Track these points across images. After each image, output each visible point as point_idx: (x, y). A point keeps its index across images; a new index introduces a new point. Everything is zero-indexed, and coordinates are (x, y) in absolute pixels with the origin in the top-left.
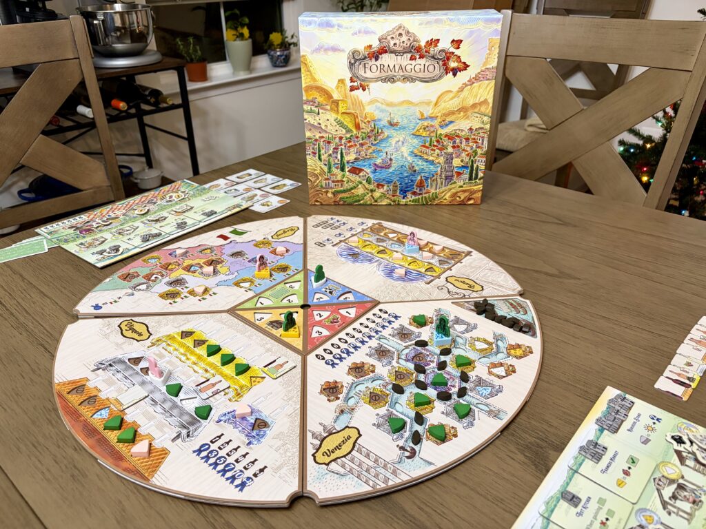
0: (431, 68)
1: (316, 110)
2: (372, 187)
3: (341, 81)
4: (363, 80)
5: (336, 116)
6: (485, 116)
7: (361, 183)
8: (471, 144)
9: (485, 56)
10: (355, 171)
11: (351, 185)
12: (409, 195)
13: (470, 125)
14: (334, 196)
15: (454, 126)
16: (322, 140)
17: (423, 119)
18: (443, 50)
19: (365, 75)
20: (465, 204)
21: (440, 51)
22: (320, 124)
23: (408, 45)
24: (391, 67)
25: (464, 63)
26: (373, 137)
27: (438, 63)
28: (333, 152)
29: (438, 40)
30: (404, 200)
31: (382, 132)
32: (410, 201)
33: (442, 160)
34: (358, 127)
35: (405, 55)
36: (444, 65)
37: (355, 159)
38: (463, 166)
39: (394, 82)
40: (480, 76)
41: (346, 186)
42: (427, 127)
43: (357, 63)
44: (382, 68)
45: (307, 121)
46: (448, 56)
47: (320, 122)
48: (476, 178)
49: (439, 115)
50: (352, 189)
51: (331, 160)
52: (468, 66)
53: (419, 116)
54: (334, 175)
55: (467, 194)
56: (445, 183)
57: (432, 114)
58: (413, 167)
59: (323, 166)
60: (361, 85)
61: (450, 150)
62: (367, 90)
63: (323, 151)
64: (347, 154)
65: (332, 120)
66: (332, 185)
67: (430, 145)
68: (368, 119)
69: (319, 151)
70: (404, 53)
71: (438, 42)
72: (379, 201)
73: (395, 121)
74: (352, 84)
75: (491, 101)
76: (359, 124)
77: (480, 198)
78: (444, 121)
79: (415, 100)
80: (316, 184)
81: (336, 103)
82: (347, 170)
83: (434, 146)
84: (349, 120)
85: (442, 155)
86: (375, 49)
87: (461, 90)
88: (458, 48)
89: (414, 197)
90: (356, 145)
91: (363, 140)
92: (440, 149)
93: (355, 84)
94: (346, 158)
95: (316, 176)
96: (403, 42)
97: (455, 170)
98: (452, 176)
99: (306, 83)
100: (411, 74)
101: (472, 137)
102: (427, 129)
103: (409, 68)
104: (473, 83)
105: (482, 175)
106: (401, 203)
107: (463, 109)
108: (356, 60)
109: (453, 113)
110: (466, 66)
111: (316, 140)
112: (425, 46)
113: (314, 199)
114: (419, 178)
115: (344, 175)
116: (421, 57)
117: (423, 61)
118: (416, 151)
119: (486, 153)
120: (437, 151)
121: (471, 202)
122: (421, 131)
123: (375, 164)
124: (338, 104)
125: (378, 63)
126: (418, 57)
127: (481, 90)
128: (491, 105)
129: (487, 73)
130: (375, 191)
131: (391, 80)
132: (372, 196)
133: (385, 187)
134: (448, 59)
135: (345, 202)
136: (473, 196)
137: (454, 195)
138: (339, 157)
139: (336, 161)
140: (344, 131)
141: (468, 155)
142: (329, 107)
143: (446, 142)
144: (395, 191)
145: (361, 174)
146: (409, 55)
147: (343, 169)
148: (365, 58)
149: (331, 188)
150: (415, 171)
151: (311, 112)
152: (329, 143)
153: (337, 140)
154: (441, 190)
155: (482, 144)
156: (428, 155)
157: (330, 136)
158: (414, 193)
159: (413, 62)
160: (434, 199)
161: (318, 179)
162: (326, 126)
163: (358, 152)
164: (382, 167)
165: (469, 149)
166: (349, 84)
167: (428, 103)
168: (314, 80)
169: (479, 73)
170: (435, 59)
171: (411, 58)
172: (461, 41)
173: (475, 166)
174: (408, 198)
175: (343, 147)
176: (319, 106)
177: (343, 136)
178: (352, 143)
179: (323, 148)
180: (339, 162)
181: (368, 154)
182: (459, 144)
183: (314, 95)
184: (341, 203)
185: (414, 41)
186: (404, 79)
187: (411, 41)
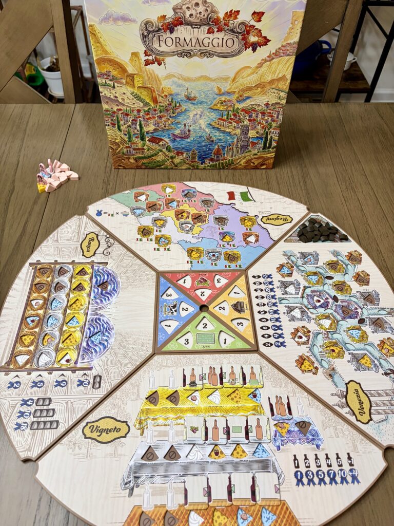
0: (230, 43)
1: (111, 83)
3: (135, 55)
4: (159, 55)
5: (132, 90)
6: (282, 91)
7: (161, 151)
8: (266, 118)
9: (287, 30)
10: (154, 140)
11: (152, 152)
12: (207, 161)
13: (267, 100)
14: (136, 161)
15: (251, 101)
16: (120, 112)
17: (221, 94)
18: (243, 23)
19: (161, 49)
21: (240, 24)
22: (116, 97)
23: (206, 16)
24: (188, 41)
25: (265, 38)
26: (171, 110)
27: (237, 37)
28: (132, 124)
29: (238, 12)
30: (203, 166)
31: (180, 106)
32: (208, 166)
33: (238, 131)
34: (155, 101)
35: (202, 28)
36: (244, 39)
37: (154, 130)
38: (258, 137)
39: (191, 56)
40: (281, 51)
41: (147, 153)
42: (225, 101)
43: (151, 36)
44: (177, 41)
45: (103, 94)
46: (247, 30)
47: (117, 95)
48: (270, 147)
49: (237, 90)
51: (131, 130)
52: (269, 41)
53: (217, 91)
54: (135, 143)
55: (260, 161)
56: (241, 151)
57: (230, 89)
58: (211, 137)
59: (124, 136)
60: (157, 60)
61: (246, 123)
62: (163, 64)
63: (122, 123)
64: (146, 126)
65: (129, 94)
67: (227, 118)
68: (165, 94)
69: (118, 122)
70: (201, 25)
71: (238, 14)
72: (179, 166)
73: (193, 95)
74: (147, 58)
75: (289, 77)
76: (156, 98)
77: (272, 164)
78: (241, 96)
79: (212, 76)
80: (117, 151)
81: (132, 77)
82: (147, 139)
83: (231, 119)
84: (145, 93)
85: (239, 127)
86: (170, 20)
87: (260, 66)
88: (259, 21)
90: (154, 117)
91: (161, 112)
93: (150, 58)
94: (146, 129)
95: (117, 144)
96: (200, 12)
97: (251, 140)
98: (248, 145)
99: (97, 55)
100: (208, 48)
102: (224, 104)
103: (206, 42)
104: (273, 59)
105: (275, 145)
106: (200, 168)
107: (261, 85)
108: (149, 32)
109: (250, 89)
110: (266, 41)
111: (114, 112)
112: (224, 18)
113: (118, 164)
114: (216, 147)
115: (144, 145)
116: (220, 30)
117: (221, 35)
118: (213, 124)
119: (280, 126)
120: (234, 124)
122: (219, 105)
123: (174, 135)
124: (133, 78)
125: (174, 36)
126: (216, 30)
127: (280, 66)
128: (289, 81)
129: (288, 48)
130: (175, 157)
131: (188, 54)
133: (184, 155)
134: (248, 33)
135: (146, 166)
136: (266, 162)
137: (249, 161)
138: (138, 128)
139: (136, 131)
140: (142, 104)
141: (263, 128)
142: (124, 81)
143: (242, 115)
144: (193, 158)
145: (161, 143)
146: (207, 28)
147: (143, 139)
148: (159, 30)
149: (133, 155)
150: (213, 141)
151: (106, 85)
152: (127, 115)
153: (135, 113)
154: (237, 157)
155: (278, 117)
156: (225, 128)
157: (128, 109)
158: (212, 160)
159: (211, 36)
160: (230, 165)
161: (120, 147)
162: (123, 99)
163: (157, 124)
164: (181, 138)
165: (264, 122)
166: (143, 58)
167: (226, 79)
168: (106, 52)
169: (279, 48)
170: (234, 32)
171: (208, 31)
172: (263, 13)
173: (269, 137)
174: (206, 164)
176: (113, 79)
177: (140, 109)
178: (150, 116)
179: (122, 120)
180: (139, 133)
181: (167, 126)
182: (255, 118)
183: (107, 68)
184: (143, 167)
185: (212, 12)
186: (201, 53)
187: (209, 12)
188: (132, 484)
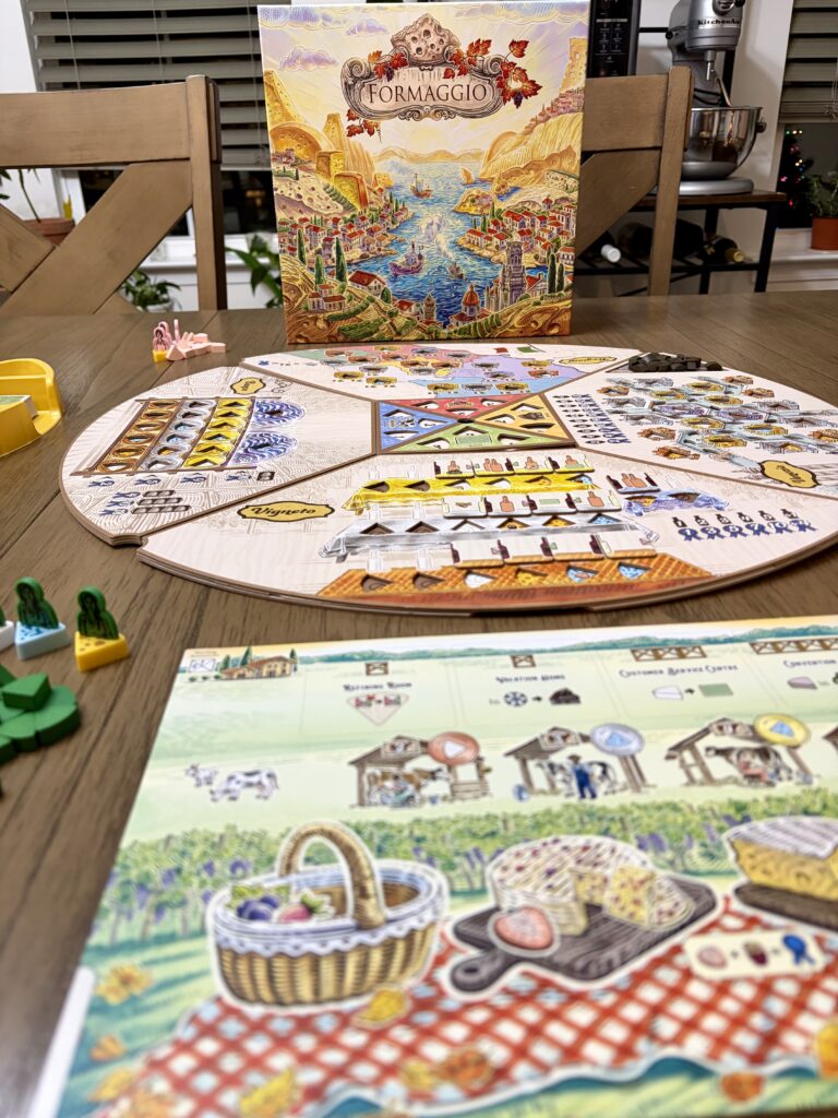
0: (479, 92)
1: (293, 171)
2: (390, 307)
3: (333, 118)
4: (369, 117)
5: (326, 182)
6: (570, 176)
8: (549, 228)
9: (566, 69)
10: (362, 278)
11: (357, 304)
12: (453, 320)
13: (546, 193)
14: (329, 325)
15: (520, 196)
16: (305, 225)
17: (470, 184)
18: (497, 60)
19: (373, 107)
20: (545, 336)
21: (493, 61)
22: (299, 196)
23: (441, 50)
24: (415, 91)
25: (533, 82)
26: (390, 218)
27: (490, 83)
28: (324, 246)
29: (489, 42)
30: (446, 331)
31: (404, 209)
32: (455, 332)
33: (504, 256)
34: (363, 200)
35: (436, 69)
36: (500, 85)
37: (362, 257)
38: (538, 267)
39: (420, 117)
40: (560, 105)
41: (348, 307)
42: (477, 197)
43: (358, 85)
44: (398, 93)
45: (279, 192)
46: (503, 71)
47: (301, 192)
48: (560, 288)
49: (496, 176)
50: (357, 312)
51: (322, 259)
52: (539, 87)
53: (464, 180)
54: (327, 287)
55: (547, 317)
56: (511, 297)
57: (484, 174)
58: (458, 269)
59: (308, 273)
60: (366, 125)
61: (516, 238)
62: (376, 133)
63: (306, 245)
64: (347, 250)
65: (320, 189)
66: (324, 305)
67: (484, 230)
68: (380, 186)
69: (301, 245)
70: (434, 66)
71: (489, 46)
72: (404, 333)
73: (424, 188)
74: (351, 122)
75: (577, 149)
76: (365, 195)
77: (568, 324)
78: (503, 186)
79: (456, 150)
80: (296, 305)
81: (326, 158)
82: (348, 277)
83: (491, 231)
84: (348, 187)
85: (504, 248)
86: (388, 59)
87: (529, 130)
88: (522, 55)
89: (461, 325)
90: (361, 233)
91: (372, 222)
92: (500, 237)
93: (356, 123)
94: (347, 256)
95: (296, 290)
96: (433, 45)
97: (527, 273)
98: (523, 285)
99: (273, 123)
100: (447, 103)
101: (551, 214)
102: (477, 202)
103: (443, 92)
104: (549, 118)
105: (570, 282)
106: (442, 336)
107: (533, 165)
108: (356, 79)
109: (517, 172)
110: (535, 88)
111: (295, 226)
112: (468, 53)
113: (295, 333)
114: (469, 289)
115: (343, 287)
116: (463, 72)
117: (464, 80)
118: (461, 241)
119: (574, 244)
120: (496, 241)
121: (555, 331)
122: (468, 204)
123: (395, 266)
124: (329, 159)
125: (393, 84)
126: (457, 72)
127: (562, 131)
128: (578, 158)
129: (570, 99)
130: (396, 314)
131: (414, 114)
132: (391, 323)
133: (413, 307)
134: (506, 75)
135: (346, 336)
136: (557, 321)
137: (527, 319)
138: (334, 255)
139: (330, 262)
140: (341, 208)
141: (544, 247)
142: (314, 166)
143: (508, 222)
144: (429, 315)
145: (372, 284)
146: (442, 70)
147: (341, 277)
148: (371, 75)
149: (324, 311)
150: (461, 276)
151: (284, 175)
152: (316, 229)
153: (330, 222)
154: (509, 307)
155: (568, 226)
156: (481, 248)
157: (318, 217)
158: (462, 317)
159: (449, 82)
160: (495, 328)
161: (300, 295)
162: (311, 200)
163: (365, 245)
164: (406, 271)
165: (546, 236)
166: (345, 123)
167: (476, 156)
168: (287, 116)
169: (557, 100)
170: (485, 75)
171: (445, 73)
172: (526, 43)
173: (558, 266)
174: (451, 326)
175: (340, 236)
176: (298, 163)
177: (338, 217)
178: (354, 230)
179: (307, 240)
180: (334, 264)
181: (382, 248)
182: (530, 228)
183: (288, 144)
184: (341, 338)
185: (450, 43)
186: (436, 112)
187: (445, 44)
188: (342, 553)
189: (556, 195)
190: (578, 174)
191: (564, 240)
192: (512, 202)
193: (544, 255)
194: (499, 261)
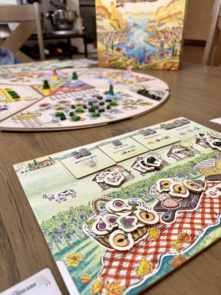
2: (126, 58)
3: (112, 3)
4: (122, 2)
5: (110, 21)
6: (181, 20)
7: (121, 56)
8: (173, 36)
10: (118, 50)
11: (116, 57)
13: (173, 25)
14: (109, 63)
15: (165, 26)
16: (104, 34)
20: (170, 70)
22: (103, 26)
28: (109, 40)
31: (131, 30)
32: (143, 67)
33: (159, 45)
34: (119, 27)
37: (119, 44)
38: (169, 49)
39: (136, 2)
42: (152, 26)
45: (98, 24)
47: (103, 24)
48: (176, 55)
49: (158, 20)
50: (117, 59)
51: (108, 44)
53: (148, 20)
54: (109, 52)
55: (171, 64)
57: (154, 19)
58: (145, 48)
59: (104, 48)
60: (121, 5)
61: (163, 39)
62: (124, 7)
63: (104, 40)
64: (115, 41)
65: (109, 24)
66: (108, 57)
67: (153, 36)
68: (124, 23)
74: (117, 4)
75: (183, 11)
76: (120, 25)
77: (178, 68)
78: (160, 23)
79: (146, 12)
80: (101, 57)
81: (110, 14)
82: (115, 49)
84: (115, 23)
85: (159, 42)
87: (168, 5)
89: (145, 65)
90: (118, 36)
93: (119, 4)
94: (115, 43)
95: (101, 52)
97: (165, 51)
98: (164, 54)
99: (97, 5)
101: (174, 32)
102: (151, 28)
104: (175, 1)
105: (179, 54)
106: (139, 68)
107: (169, 16)
109: (164, 19)
111: (102, 34)
113: (100, 65)
114: (148, 54)
115: (113, 52)
118: (146, 40)
119: (181, 41)
121: (173, 69)
122: (149, 29)
123: (127, 47)
127: (179, 6)
128: (184, 14)
130: (127, 61)
132: (125, 63)
133: (132, 59)
135: (114, 66)
136: (174, 66)
137: (165, 65)
138: (111, 43)
140: (114, 29)
141: (171, 42)
142: (107, 17)
143: (161, 34)
144: (136, 61)
145: (121, 52)
149: (108, 59)
151: (99, 19)
153: (110, 34)
154: (158, 61)
155: (179, 36)
156: (152, 42)
157: (107, 32)
158: (146, 63)
161: (102, 54)
163: (120, 40)
164: (130, 48)
165: (172, 39)
167: (152, 13)
173: (175, 49)
174: (143, 65)
175: (113, 37)
176: (103, 16)
177: (113, 32)
182: (167, 36)
183: (101, 10)
184: (112, 67)
189: (176, 25)
190: (183, 19)
191: (178, 40)
192: (162, 28)
193: (171, 45)
194: (157, 47)
